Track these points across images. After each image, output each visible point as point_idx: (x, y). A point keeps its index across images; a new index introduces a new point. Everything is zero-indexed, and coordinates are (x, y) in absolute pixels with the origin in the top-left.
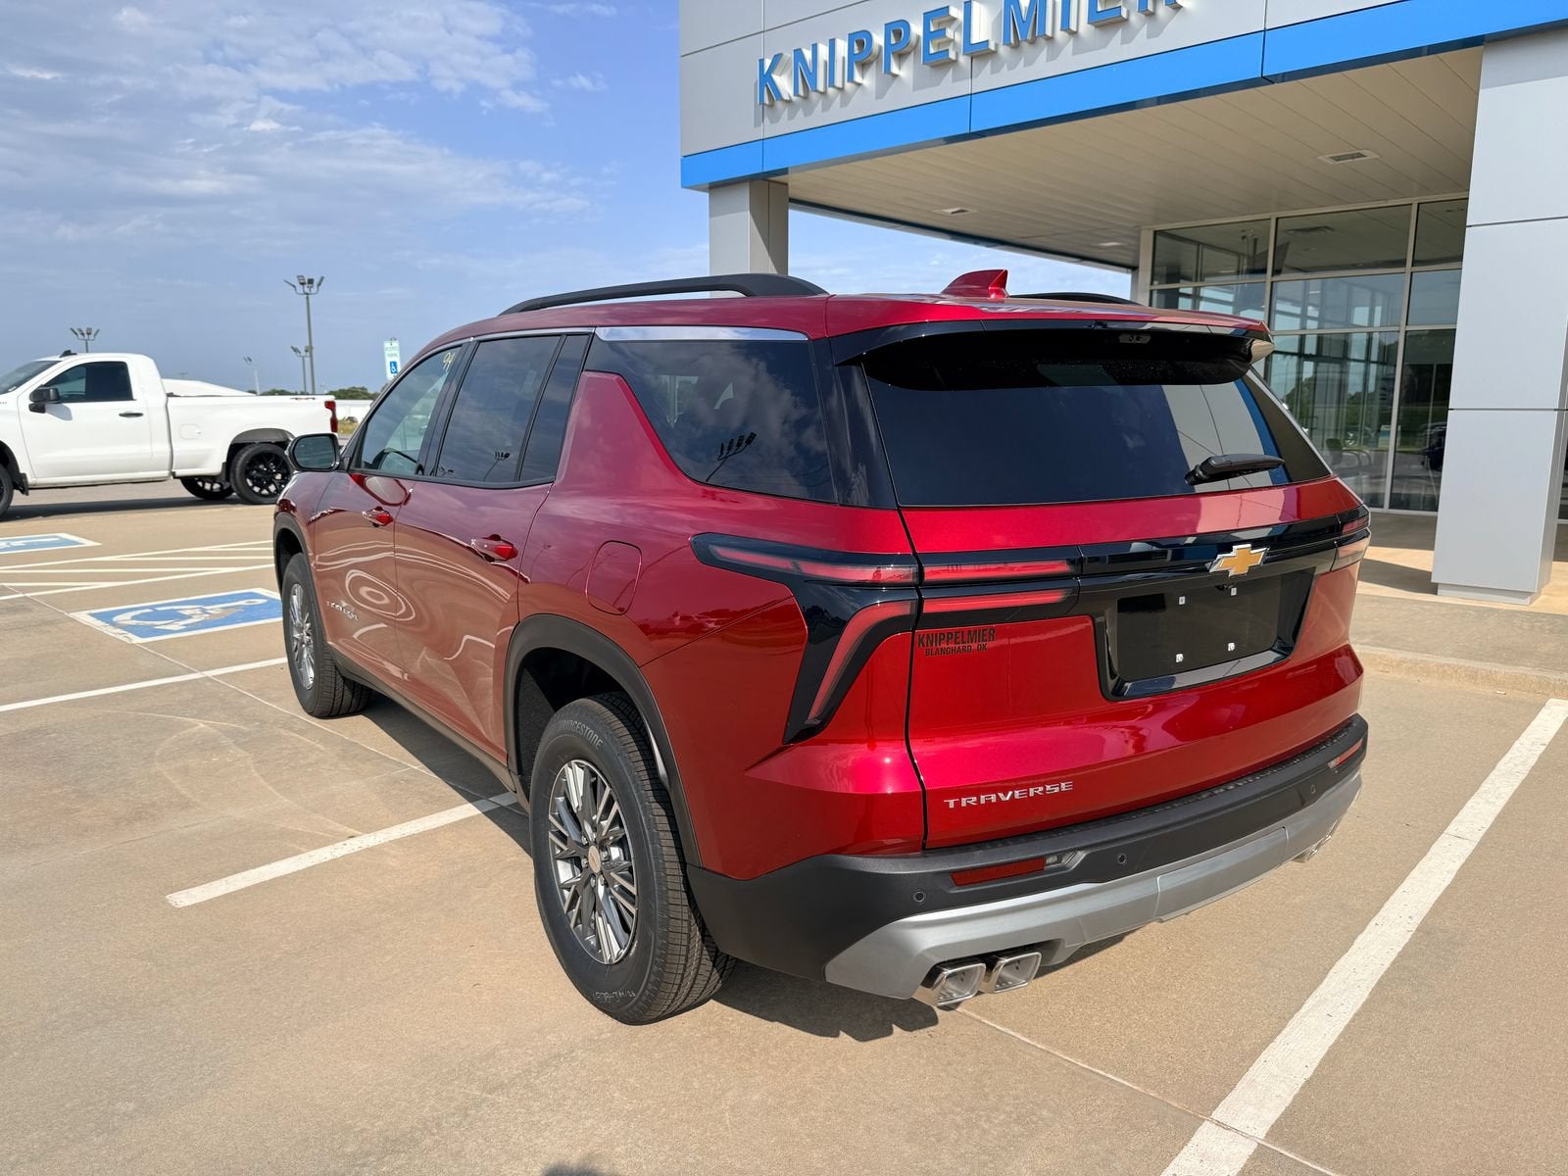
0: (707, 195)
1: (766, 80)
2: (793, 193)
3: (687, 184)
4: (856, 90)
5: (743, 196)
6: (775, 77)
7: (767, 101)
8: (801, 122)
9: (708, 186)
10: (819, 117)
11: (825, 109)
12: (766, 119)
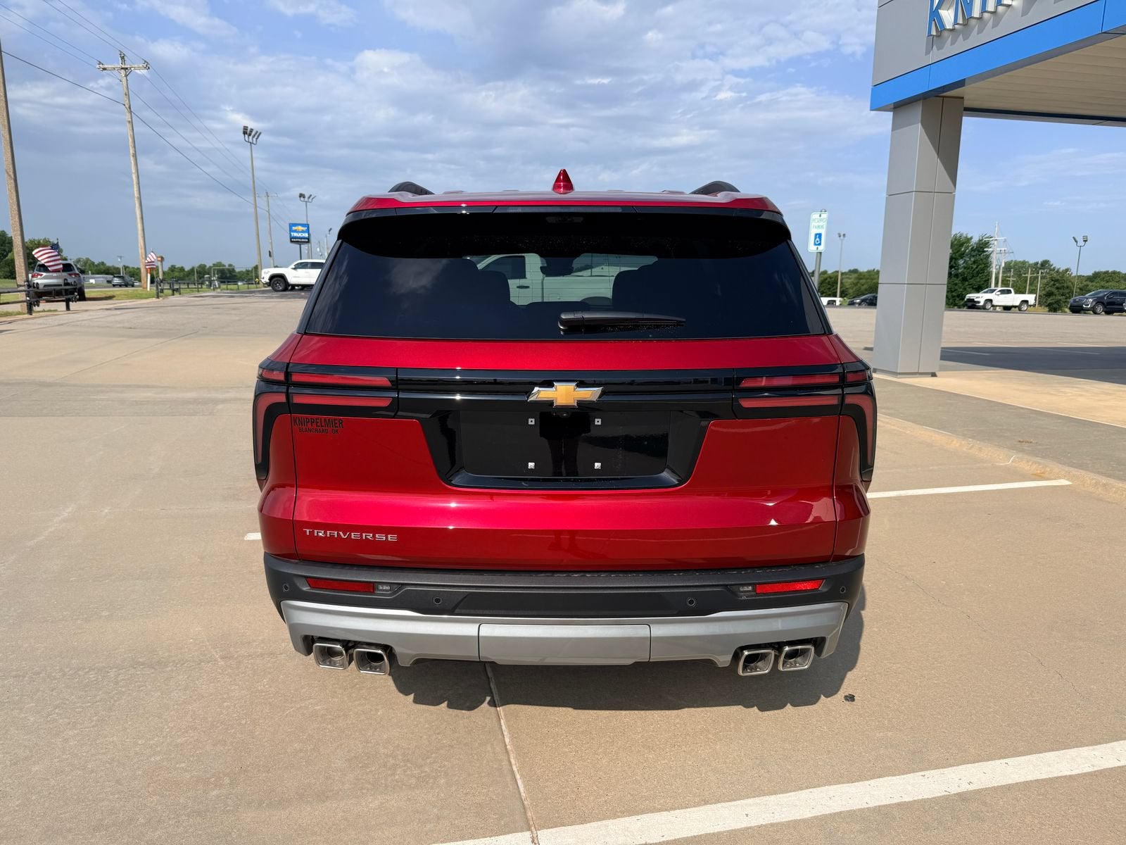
0: (892, 113)
1: (935, 16)
2: (967, 104)
3: (876, 107)
4: (1006, 11)
5: (917, 112)
6: (941, 12)
7: (934, 33)
8: (961, 45)
9: (892, 107)
10: (975, 39)
11: (980, 32)
12: (935, 47)
